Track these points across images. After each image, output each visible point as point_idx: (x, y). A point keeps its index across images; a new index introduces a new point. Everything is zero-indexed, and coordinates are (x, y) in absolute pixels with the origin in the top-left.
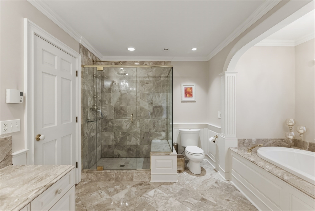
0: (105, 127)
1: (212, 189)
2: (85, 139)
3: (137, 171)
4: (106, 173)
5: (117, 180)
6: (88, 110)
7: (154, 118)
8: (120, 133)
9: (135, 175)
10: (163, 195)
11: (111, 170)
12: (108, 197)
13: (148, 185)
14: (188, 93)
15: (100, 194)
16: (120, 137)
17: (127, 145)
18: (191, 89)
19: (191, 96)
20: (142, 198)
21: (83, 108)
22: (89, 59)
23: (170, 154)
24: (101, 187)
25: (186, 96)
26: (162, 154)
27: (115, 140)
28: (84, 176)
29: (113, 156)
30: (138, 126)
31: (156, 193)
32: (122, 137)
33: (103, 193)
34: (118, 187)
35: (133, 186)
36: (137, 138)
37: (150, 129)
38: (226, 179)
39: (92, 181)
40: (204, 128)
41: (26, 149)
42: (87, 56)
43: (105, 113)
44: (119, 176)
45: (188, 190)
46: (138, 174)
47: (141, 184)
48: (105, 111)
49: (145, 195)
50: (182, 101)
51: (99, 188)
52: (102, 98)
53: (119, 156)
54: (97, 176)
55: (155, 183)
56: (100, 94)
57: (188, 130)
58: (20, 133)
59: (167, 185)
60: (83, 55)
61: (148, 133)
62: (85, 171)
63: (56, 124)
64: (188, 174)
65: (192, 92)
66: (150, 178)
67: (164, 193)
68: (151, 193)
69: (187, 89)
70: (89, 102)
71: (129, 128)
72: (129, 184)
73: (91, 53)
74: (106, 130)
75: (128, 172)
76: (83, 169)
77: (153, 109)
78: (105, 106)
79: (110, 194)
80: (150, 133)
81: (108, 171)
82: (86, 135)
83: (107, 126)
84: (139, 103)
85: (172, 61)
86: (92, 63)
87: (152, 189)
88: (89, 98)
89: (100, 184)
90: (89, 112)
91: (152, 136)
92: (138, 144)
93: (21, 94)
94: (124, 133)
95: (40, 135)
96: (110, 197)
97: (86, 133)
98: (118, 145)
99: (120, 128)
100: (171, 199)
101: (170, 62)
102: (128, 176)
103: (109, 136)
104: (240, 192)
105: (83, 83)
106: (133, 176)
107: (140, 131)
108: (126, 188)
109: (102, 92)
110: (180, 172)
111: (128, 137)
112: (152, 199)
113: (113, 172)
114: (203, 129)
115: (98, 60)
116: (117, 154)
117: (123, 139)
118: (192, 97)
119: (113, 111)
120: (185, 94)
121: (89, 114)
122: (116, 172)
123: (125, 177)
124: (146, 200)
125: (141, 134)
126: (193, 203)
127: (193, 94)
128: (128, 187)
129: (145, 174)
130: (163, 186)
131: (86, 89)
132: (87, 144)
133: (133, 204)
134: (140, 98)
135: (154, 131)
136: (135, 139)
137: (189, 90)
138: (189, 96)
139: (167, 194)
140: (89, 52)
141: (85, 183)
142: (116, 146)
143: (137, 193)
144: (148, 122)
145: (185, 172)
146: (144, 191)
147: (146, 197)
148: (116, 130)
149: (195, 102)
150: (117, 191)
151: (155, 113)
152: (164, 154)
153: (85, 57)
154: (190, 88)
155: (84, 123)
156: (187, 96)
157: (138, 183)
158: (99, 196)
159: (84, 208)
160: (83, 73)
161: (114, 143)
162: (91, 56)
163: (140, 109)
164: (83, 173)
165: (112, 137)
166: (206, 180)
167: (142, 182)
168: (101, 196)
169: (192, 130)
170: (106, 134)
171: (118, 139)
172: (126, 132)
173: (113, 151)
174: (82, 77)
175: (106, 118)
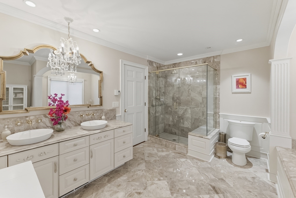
0: (166, 111)
1: (242, 179)
2: (151, 117)
3: (178, 144)
4: (160, 139)
5: (166, 146)
6: (154, 99)
7: (203, 108)
8: (177, 117)
9: (177, 146)
10: (190, 164)
11: (163, 139)
12: (156, 152)
13: (184, 155)
14: (241, 84)
15: (153, 149)
16: (176, 120)
17: (181, 127)
18: (245, 79)
19: (244, 87)
20: (175, 160)
21: (149, 98)
22: (154, 67)
23: (204, 137)
24: (156, 146)
25: (238, 87)
26: (196, 135)
27: (173, 121)
28: (149, 138)
29: (171, 133)
30: (190, 113)
31: (186, 161)
32: (178, 120)
33: (155, 149)
34: (164, 149)
35: (174, 152)
36: (189, 122)
37: (199, 116)
38: (270, 180)
39: (153, 142)
40: (263, 123)
41: (121, 115)
42: (152, 65)
43: (167, 101)
44: (167, 144)
45: (214, 170)
46: (179, 146)
47: (179, 153)
48: (166, 100)
49: (177, 159)
50: (233, 92)
51: (154, 147)
52: (165, 91)
53: (175, 134)
54: (155, 140)
55: (190, 156)
56: (164, 88)
57: (238, 122)
58: (119, 107)
59: (199, 160)
60: (149, 66)
61: (198, 120)
62: (150, 135)
63: (134, 106)
64: (227, 161)
65: (246, 83)
66: (187, 152)
67: (192, 163)
68: (183, 160)
69: (239, 80)
70: (154, 94)
71: (182, 114)
72: (172, 151)
73: (155, 63)
74: (167, 113)
75: (172, 143)
76: (149, 134)
77: (202, 100)
78: (167, 97)
79: (158, 151)
80: (199, 119)
81: (161, 139)
82: (151, 114)
83: (168, 111)
84: (190, 94)
85: (222, 54)
86: (156, 68)
87: (185, 158)
88: (154, 92)
89: (156, 145)
90: (154, 100)
91: (201, 123)
92: (190, 127)
93: (119, 92)
94: (179, 117)
95: (126, 110)
96: (157, 152)
97: (152, 113)
98: (174, 125)
99: (176, 113)
100: (194, 168)
101: (219, 55)
102: (172, 145)
103: (169, 118)
104: (277, 194)
105: (149, 83)
106: (175, 147)
107: (191, 117)
108: (169, 151)
109: (165, 87)
110: (219, 157)
111: (182, 120)
112: (180, 162)
113: (164, 140)
114: (261, 124)
115: (161, 66)
116: (174, 132)
117: (179, 121)
118: (246, 88)
119: (172, 100)
120: (237, 85)
121: (154, 101)
122: (165, 141)
123: (170, 146)
124: (177, 161)
125: (191, 120)
126: (209, 177)
127: (247, 85)
128: (171, 152)
129: (184, 147)
130: (194, 160)
131: (152, 86)
132: (152, 120)
133: (167, 160)
134: (191, 91)
135: (203, 118)
136: (187, 123)
137: (241, 81)
138: (242, 87)
139: (193, 164)
140: (154, 63)
141: (149, 142)
142: (173, 126)
143: (173, 156)
144: (198, 110)
145: (225, 160)
146: (179, 157)
147: (178, 161)
148: (174, 114)
149: (250, 93)
150: (163, 151)
151: (204, 104)
152: (198, 136)
153: (151, 67)
154: (243, 79)
155: (150, 106)
156: (240, 87)
157: (178, 152)
158: (152, 150)
159: (143, 152)
160: (149, 76)
161: (172, 123)
162: (155, 64)
163: (191, 100)
164: (149, 136)
165: (171, 119)
166: (243, 172)
167: (181, 153)
168: (153, 150)
169: (242, 122)
170: (167, 116)
171: (175, 121)
172: (180, 117)
173: (172, 129)
174: (149, 79)
175: (168, 105)
